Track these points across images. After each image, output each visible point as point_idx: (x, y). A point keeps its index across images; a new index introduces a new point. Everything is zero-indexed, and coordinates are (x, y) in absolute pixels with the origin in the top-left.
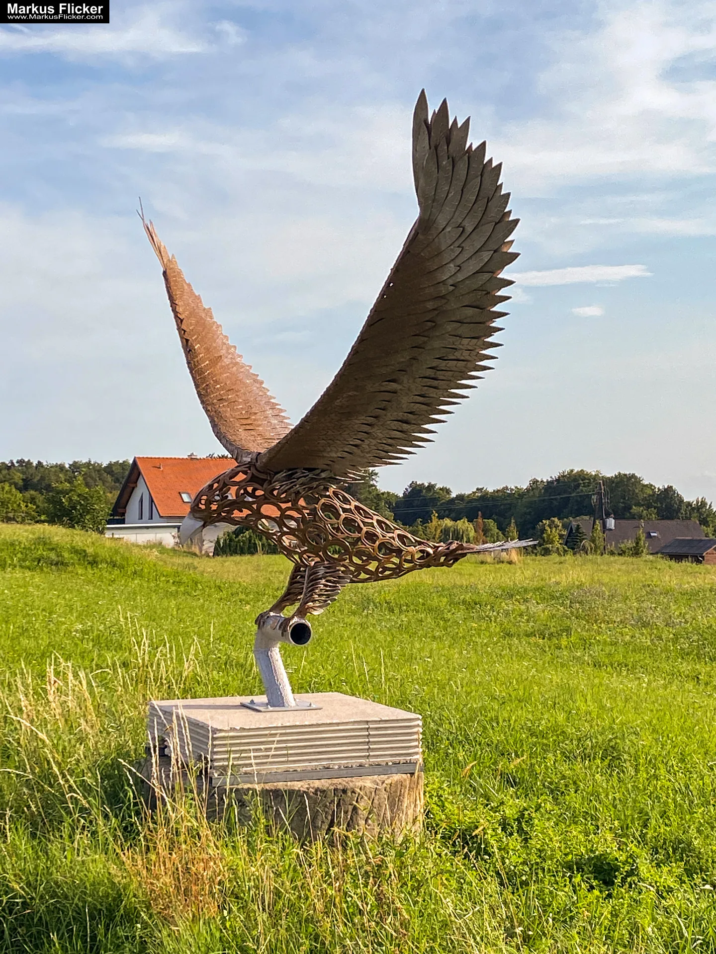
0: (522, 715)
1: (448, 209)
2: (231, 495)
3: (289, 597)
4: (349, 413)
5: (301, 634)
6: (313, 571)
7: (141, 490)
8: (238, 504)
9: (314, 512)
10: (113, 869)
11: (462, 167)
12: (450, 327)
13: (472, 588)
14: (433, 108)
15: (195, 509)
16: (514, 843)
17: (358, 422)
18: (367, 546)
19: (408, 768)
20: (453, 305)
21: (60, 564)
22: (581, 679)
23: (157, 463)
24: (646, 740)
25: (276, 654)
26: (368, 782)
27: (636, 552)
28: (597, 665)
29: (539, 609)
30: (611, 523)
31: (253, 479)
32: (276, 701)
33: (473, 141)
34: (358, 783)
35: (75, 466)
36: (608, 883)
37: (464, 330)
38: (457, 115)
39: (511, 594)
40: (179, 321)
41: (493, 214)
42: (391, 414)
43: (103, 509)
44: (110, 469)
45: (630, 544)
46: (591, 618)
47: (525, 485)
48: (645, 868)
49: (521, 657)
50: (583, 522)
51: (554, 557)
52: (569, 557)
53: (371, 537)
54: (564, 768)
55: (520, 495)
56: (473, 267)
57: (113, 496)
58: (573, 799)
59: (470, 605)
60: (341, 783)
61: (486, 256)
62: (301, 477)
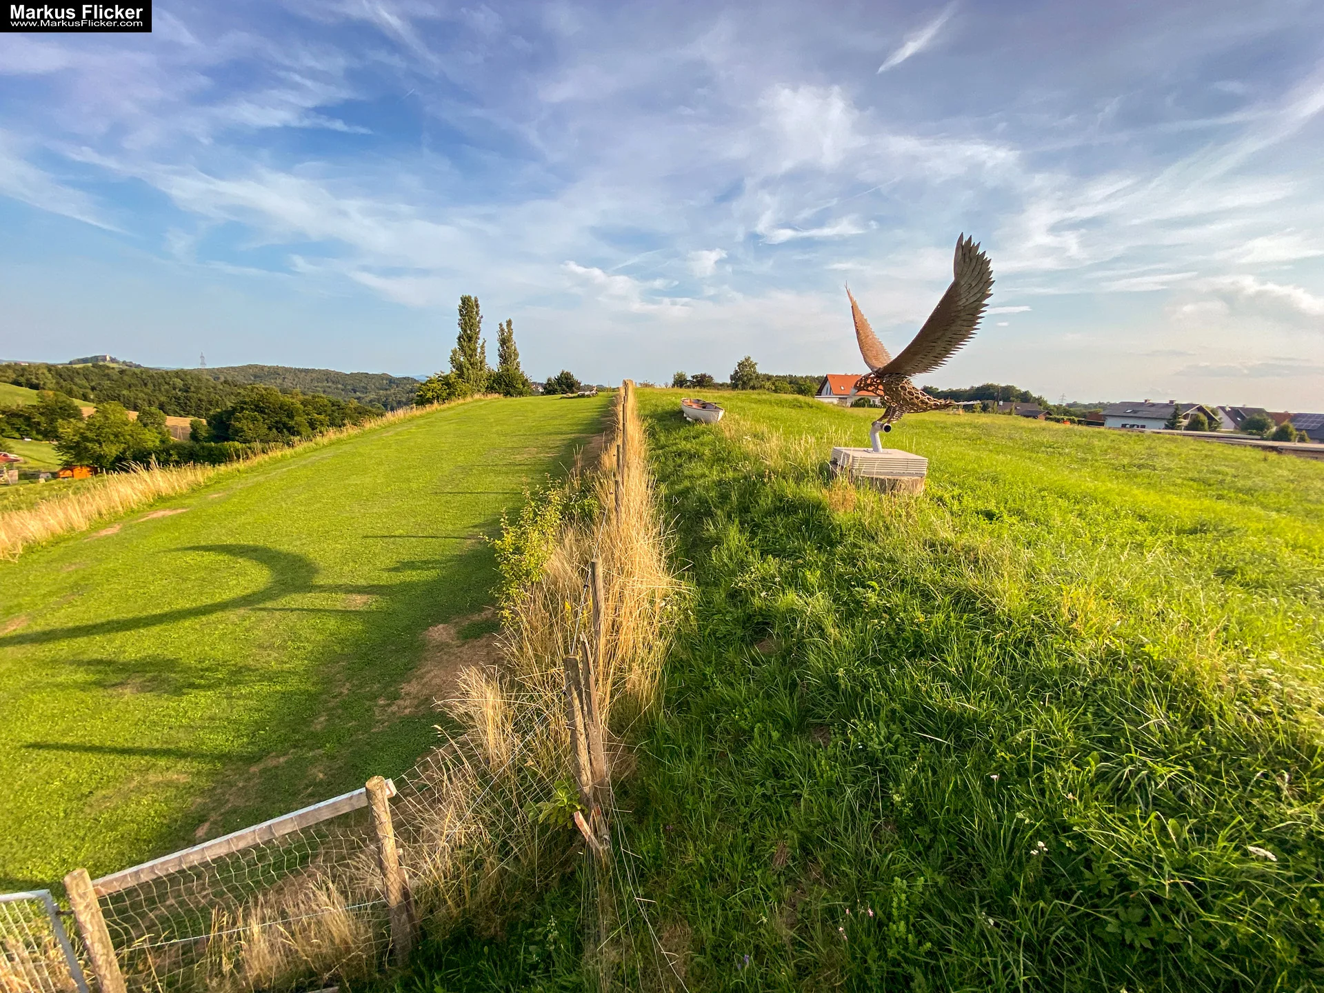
0: (961, 464)
1: (966, 279)
2: (869, 382)
3: (884, 417)
4: (915, 354)
5: (888, 429)
6: (894, 408)
7: (828, 385)
8: (871, 385)
9: (897, 389)
10: (820, 495)
11: (974, 261)
12: (960, 322)
13: (944, 422)
14: (966, 239)
15: (855, 386)
16: (956, 502)
17: (918, 357)
18: (916, 401)
19: (922, 476)
20: (962, 314)
21: (801, 407)
22: (984, 455)
23: (834, 376)
24: (1009, 476)
25: (877, 435)
26: (906, 478)
27: (1010, 414)
28: (991, 451)
29: (969, 430)
30: (1001, 403)
31: (877, 377)
32: (876, 450)
33: (980, 251)
34: (902, 478)
35: (807, 377)
36: (991, 519)
37: (965, 323)
38: (975, 241)
39: (958, 425)
40: (856, 323)
41: (984, 280)
42: (931, 355)
43: (815, 391)
44: (817, 378)
45: (1008, 411)
46: (989, 435)
47: (968, 388)
48: (1005, 516)
49: (962, 446)
50: (990, 402)
51: (977, 414)
52: (983, 414)
53: (917, 398)
54: (976, 482)
55: (966, 391)
56: (972, 300)
57: (818, 387)
58: (979, 492)
59: (943, 428)
60: (896, 477)
61: (979, 295)
62: (894, 376)
